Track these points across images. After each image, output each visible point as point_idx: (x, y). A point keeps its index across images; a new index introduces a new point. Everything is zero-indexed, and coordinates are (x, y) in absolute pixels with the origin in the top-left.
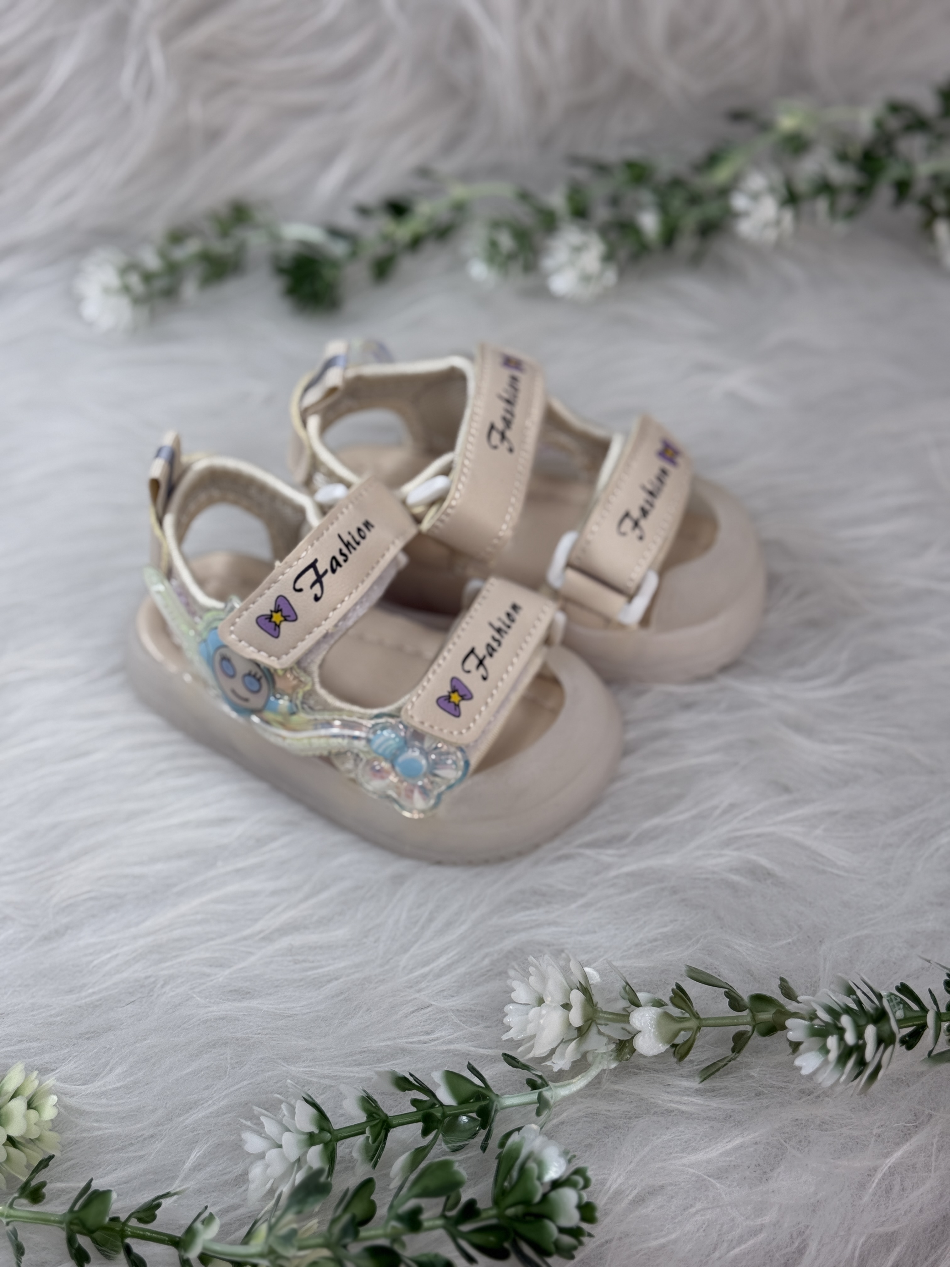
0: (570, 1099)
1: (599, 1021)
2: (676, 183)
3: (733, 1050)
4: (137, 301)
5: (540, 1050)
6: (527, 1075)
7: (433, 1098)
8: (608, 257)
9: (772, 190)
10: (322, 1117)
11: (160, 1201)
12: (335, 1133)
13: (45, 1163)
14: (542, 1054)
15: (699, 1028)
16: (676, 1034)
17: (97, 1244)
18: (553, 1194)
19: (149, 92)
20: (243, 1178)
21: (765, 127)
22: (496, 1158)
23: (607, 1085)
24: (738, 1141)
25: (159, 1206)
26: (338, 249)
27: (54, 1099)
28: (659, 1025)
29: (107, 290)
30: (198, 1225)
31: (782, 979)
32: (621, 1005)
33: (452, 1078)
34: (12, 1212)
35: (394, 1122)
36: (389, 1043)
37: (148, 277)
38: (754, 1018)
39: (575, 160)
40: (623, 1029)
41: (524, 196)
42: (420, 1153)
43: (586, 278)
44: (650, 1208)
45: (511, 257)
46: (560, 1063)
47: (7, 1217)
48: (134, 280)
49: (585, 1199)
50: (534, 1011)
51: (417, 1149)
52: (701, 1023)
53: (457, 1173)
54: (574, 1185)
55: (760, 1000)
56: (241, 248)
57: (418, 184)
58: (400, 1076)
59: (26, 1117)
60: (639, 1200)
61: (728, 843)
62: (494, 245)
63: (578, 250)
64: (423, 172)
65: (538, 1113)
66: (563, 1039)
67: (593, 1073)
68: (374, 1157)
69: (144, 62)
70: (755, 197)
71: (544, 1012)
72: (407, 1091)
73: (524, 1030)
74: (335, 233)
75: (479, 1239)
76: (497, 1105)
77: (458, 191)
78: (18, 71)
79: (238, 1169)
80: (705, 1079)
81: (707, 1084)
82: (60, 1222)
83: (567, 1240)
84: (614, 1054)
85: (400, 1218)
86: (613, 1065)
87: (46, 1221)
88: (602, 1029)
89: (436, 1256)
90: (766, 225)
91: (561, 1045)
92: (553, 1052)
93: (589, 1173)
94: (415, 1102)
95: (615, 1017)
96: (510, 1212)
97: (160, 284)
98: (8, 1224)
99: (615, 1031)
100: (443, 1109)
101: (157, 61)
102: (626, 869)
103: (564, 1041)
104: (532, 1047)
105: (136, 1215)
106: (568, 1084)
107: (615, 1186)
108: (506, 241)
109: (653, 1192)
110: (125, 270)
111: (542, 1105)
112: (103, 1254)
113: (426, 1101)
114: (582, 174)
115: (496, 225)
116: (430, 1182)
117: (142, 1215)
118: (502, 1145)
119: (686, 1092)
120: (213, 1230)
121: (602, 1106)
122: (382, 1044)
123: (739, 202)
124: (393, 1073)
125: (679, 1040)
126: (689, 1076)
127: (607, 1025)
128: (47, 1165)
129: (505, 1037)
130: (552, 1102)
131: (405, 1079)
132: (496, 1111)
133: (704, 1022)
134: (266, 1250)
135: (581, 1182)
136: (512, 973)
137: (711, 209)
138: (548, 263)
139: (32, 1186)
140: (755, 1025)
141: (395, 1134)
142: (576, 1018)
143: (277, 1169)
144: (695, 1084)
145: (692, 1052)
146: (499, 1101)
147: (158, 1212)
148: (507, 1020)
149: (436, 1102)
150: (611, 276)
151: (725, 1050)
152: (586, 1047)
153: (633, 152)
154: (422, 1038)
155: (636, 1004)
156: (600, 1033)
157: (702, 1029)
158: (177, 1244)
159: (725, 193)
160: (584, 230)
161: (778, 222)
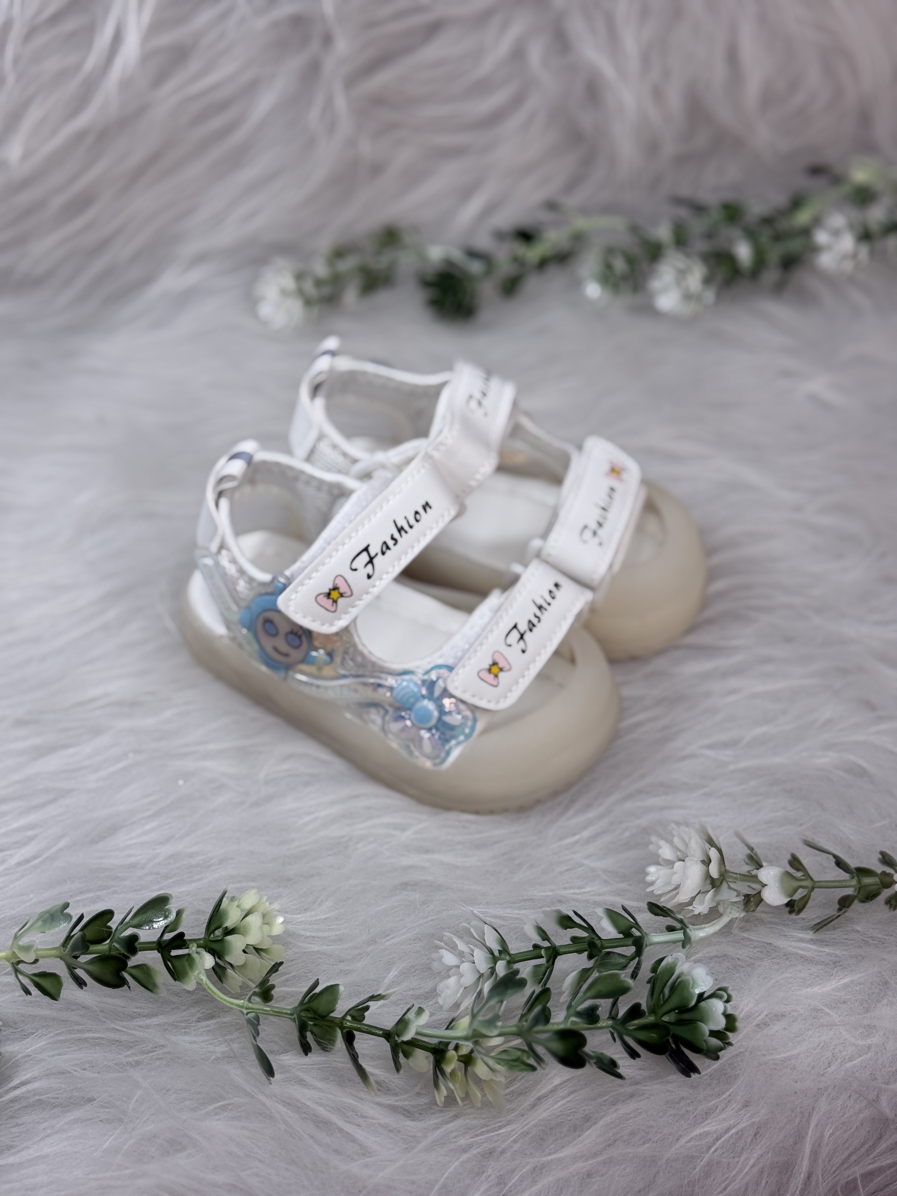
0: (706, 941)
1: (728, 880)
2: (767, 221)
3: (840, 910)
4: (308, 302)
5: (683, 897)
6: (669, 921)
7: (592, 933)
8: (707, 281)
9: (851, 226)
10: (503, 942)
11: (369, 1003)
12: (513, 956)
13: (275, 968)
14: (686, 900)
15: (813, 888)
16: (795, 891)
17: (316, 1036)
18: (703, 1004)
19: (332, 127)
20: (433, 993)
21: (837, 180)
22: (648, 982)
23: (735, 931)
24: (847, 980)
25: (367, 1008)
26: (475, 267)
27: (280, 920)
28: (782, 881)
29: (284, 293)
30: (411, 1015)
31: (882, 853)
32: (745, 869)
33: (612, 915)
34: (250, 1005)
35: (562, 950)
36: (550, 893)
37: (319, 283)
38: (859, 881)
39: (679, 201)
40: (749, 886)
41: (634, 229)
42: (585, 973)
43: (688, 297)
44: (776, 1027)
45: (625, 278)
46: (701, 908)
47: (246, 1009)
48: (309, 286)
49: (729, 1011)
50: (678, 864)
51: (583, 969)
52: (815, 885)
53: (624, 981)
54: (720, 997)
55: (862, 872)
56: (392, 267)
57: (545, 216)
58: (565, 914)
59: (261, 928)
61: (829, 747)
62: (609, 266)
63: (682, 274)
64: (552, 206)
65: (684, 946)
66: (700, 890)
67: (725, 920)
68: (542, 980)
69: (329, 102)
70: (836, 233)
71: (689, 864)
72: (568, 929)
73: (669, 883)
74: (473, 254)
75: (643, 1035)
76: (646, 941)
77: (581, 223)
78: (224, 105)
79: (428, 986)
80: (818, 930)
81: (820, 935)
82: (292, 1014)
83: (715, 1042)
84: (742, 907)
85: (579, 1014)
86: (743, 915)
87: (279, 1014)
88: (732, 885)
89: (602, 1054)
90: (844, 257)
91: (699, 895)
92: (693, 899)
93: (730, 992)
94: (574, 939)
95: (742, 877)
96: (666, 1018)
97: (326, 290)
98: (247, 1014)
99: (745, 888)
100: (601, 941)
101: (341, 103)
102: (742, 765)
103: (701, 892)
104: (678, 893)
105: (351, 1012)
106: (705, 928)
107: (747, 1009)
108: (620, 265)
109: (779, 1017)
110: (299, 277)
111: (686, 942)
112: (319, 1045)
113: (584, 938)
114: (683, 212)
115: (610, 251)
116: (600, 988)
117: (355, 1014)
118: (654, 969)
119: (801, 940)
120: (424, 1019)
121: (731, 950)
122: (543, 894)
123: (821, 237)
124: (559, 912)
125: (797, 896)
126: (804, 929)
127: (735, 882)
128: (277, 970)
129: (649, 889)
130: (693, 939)
131: (569, 918)
132: (646, 946)
133: (817, 884)
134: (470, 1033)
135: (726, 997)
136: (654, 839)
137: (794, 245)
138: (655, 284)
139: (269, 983)
140: (860, 888)
141: (561, 963)
142: (714, 872)
143: (469, 979)
144: (810, 935)
145: (805, 910)
146: (648, 938)
147: (366, 1014)
148: (649, 878)
149: (594, 936)
150: (710, 295)
151: (832, 910)
152: (719, 898)
153: (728, 196)
154: (577, 891)
155: (759, 866)
156: (729, 887)
157: (816, 890)
158: (387, 1035)
159: (806, 232)
160: (688, 255)
161: (855, 256)
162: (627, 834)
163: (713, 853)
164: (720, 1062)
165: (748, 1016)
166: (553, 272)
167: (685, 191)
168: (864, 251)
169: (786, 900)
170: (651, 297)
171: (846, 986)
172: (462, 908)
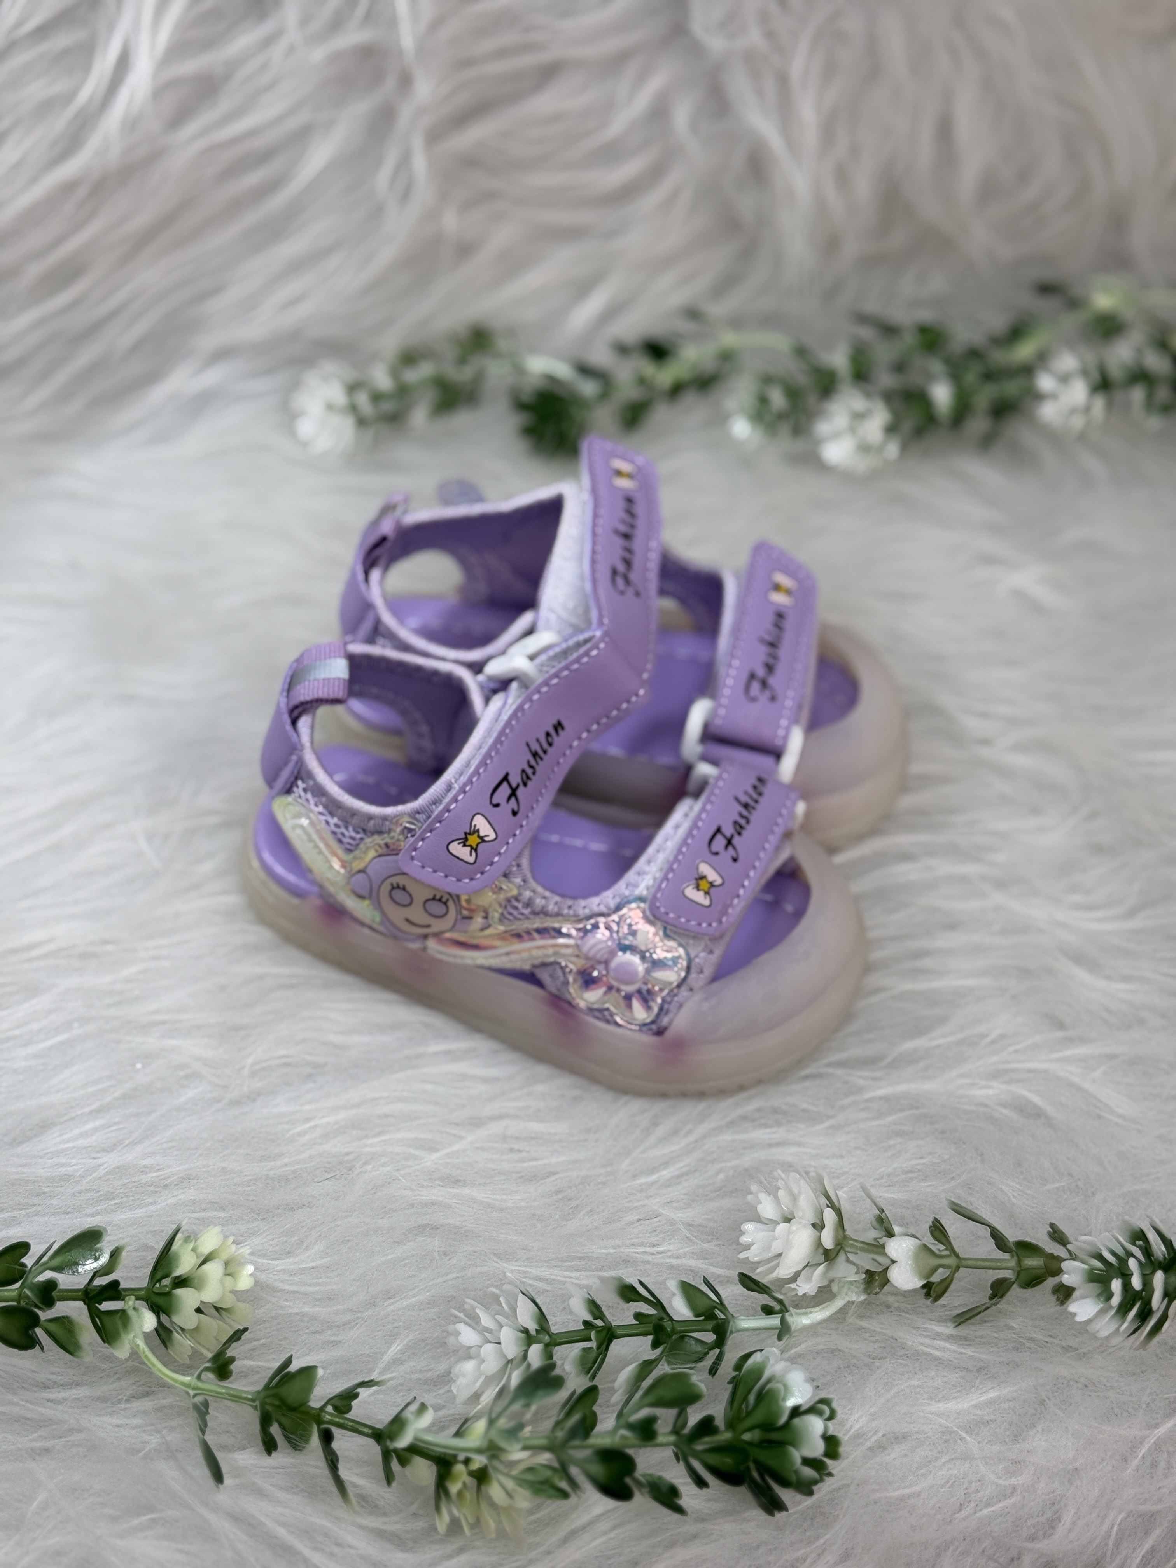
0: (813, 1330)
1: (847, 1249)
2: (974, 354)
3: (991, 1299)
4: (362, 422)
5: (785, 1271)
6: (765, 1299)
7: (661, 1311)
8: (891, 429)
9: (1084, 373)
10: (542, 1317)
11: (358, 1390)
12: (554, 1336)
13: (237, 1336)
14: (789, 1274)
15: (958, 1268)
16: (934, 1270)
17: (285, 1430)
18: (796, 1421)
19: (406, 195)
20: (446, 1378)
21: (1074, 303)
22: (729, 1383)
23: (851, 1319)
24: (992, 1394)
25: (356, 1396)
26: (588, 388)
27: (250, 1269)
28: (916, 1258)
29: (330, 407)
30: (408, 1414)
31: (1052, 1225)
32: (871, 1235)
33: (687, 1289)
34: (200, 1384)
35: (619, 1332)
36: (612, 1251)
37: (377, 397)
38: (1019, 1263)
39: (862, 319)
40: (874, 1260)
41: (801, 352)
42: (647, 1366)
43: (864, 448)
44: (894, 1454)
45: (781, 416)
46: (806, 1287)
47: (194, 1389)
48: (363, 399)
49: (831, 1432)
50: (782, 1227)
51: (645, 1361)
52: (961, 1263)
53: (694, 1385)
54: (820, 1413)
55: (1025, 1248)
56: (479, 378)
57: (683, 326)
58: (627, 1283)
59: (221, 1281)
60: (880, 1447)
61: (997, 1074)
62: (763, 401)
63: (859, 417)
64: (693, 314)
65: (780, 1338)
66: (809, 1262)
67: (838, 1303)
68: (591, 1369)
69: (405, 161)
70: (1064, 379)
71: (794, 1228)
72: (631, 1302)
73: (768, 1248)
74: (585, 370)
75: (714, 1459)
76: (732, 1326)
77: (729, 339)
78: (264, 157)
79: (442, 1367)
80: (959, 1325)
81: (964, 1330)
82: (253, 1400)
83: (808, 1472)
84: (862, 1287)
85: (631, 1427)
86: (863, 1297)
87: (236, 1398)
88: (852, 1257)
89: (660, 1478)
90: (1074, 411)
91: (806, 1269)
92: (797, 1274)
93: (834, 1405)
94: (638, 1316)
95: (866, 1246)
96: (747, 1437)
97: (387, 407)
98: (195, 1396)
99: (866, 1261)
100: (672, 1323)
101: (420, 163)
102: (879, 1093)
103: (810, 1264)
104: (778, 1265)
105: (332, 1402)
106: (811, 1312)
107: (857, 1426)
108: (778, 399)
109: (900, 1438)
110: (352, 388)
111: (784, 1331)
112: (289, 1442)
113: (651, 1315)
114: (866, 333)
115: (767, 380)
116: (664, 1392)
117: (338, 1403)
118: (738, 1367)
119: (937, 1336)
120: (427, 1419)
121: (843, 1343)
122: (604, 1251)
123: (1045, 382)
124: (620, 1279)
125: (936, 1278)
126: (941, 1320)
127: (856, 1253)
128: (239, 1338)
129: (742, 1256)
130: (793, 1327)
131: (632, 1288)
132: (732, 1332)
133: (964, 1263)
134: (485, 1444)
135: (827, 1412)
136: (754, 1187)
137: (1011, 388)
138: (823, 428)
139: (227, 1356)
140: (1020, 1271)
141: (617, 1347)
142: (828, 1239)
143: (492, 1365)
144: (948, 1329)
145: (946, 1295)
146: (734, 1322)
147: (354, 1403)
148: (744, 1239)
149: (664, 1316)
150: (893, 450)
151: (982, 1297)
152: (832, 1274)
153: (926, 316)
154: (648, 1249)
155: (890, 1234)
156: (848, 1260)
157: (961, 1269)
158: (378, 1436)
159: (1027, 371)
160: (868, 395)
161: (1087, 409)
162: (721, 1176)
163: (829, 1216)
164: (815, 1497)
165: (858, 1436)
166: (689, 398)
167: (872, 306)
168: (1099, 403)
169: (919, 1283)
170: (817, 443)
171: (991, 1402)
172: (495, 1264)
